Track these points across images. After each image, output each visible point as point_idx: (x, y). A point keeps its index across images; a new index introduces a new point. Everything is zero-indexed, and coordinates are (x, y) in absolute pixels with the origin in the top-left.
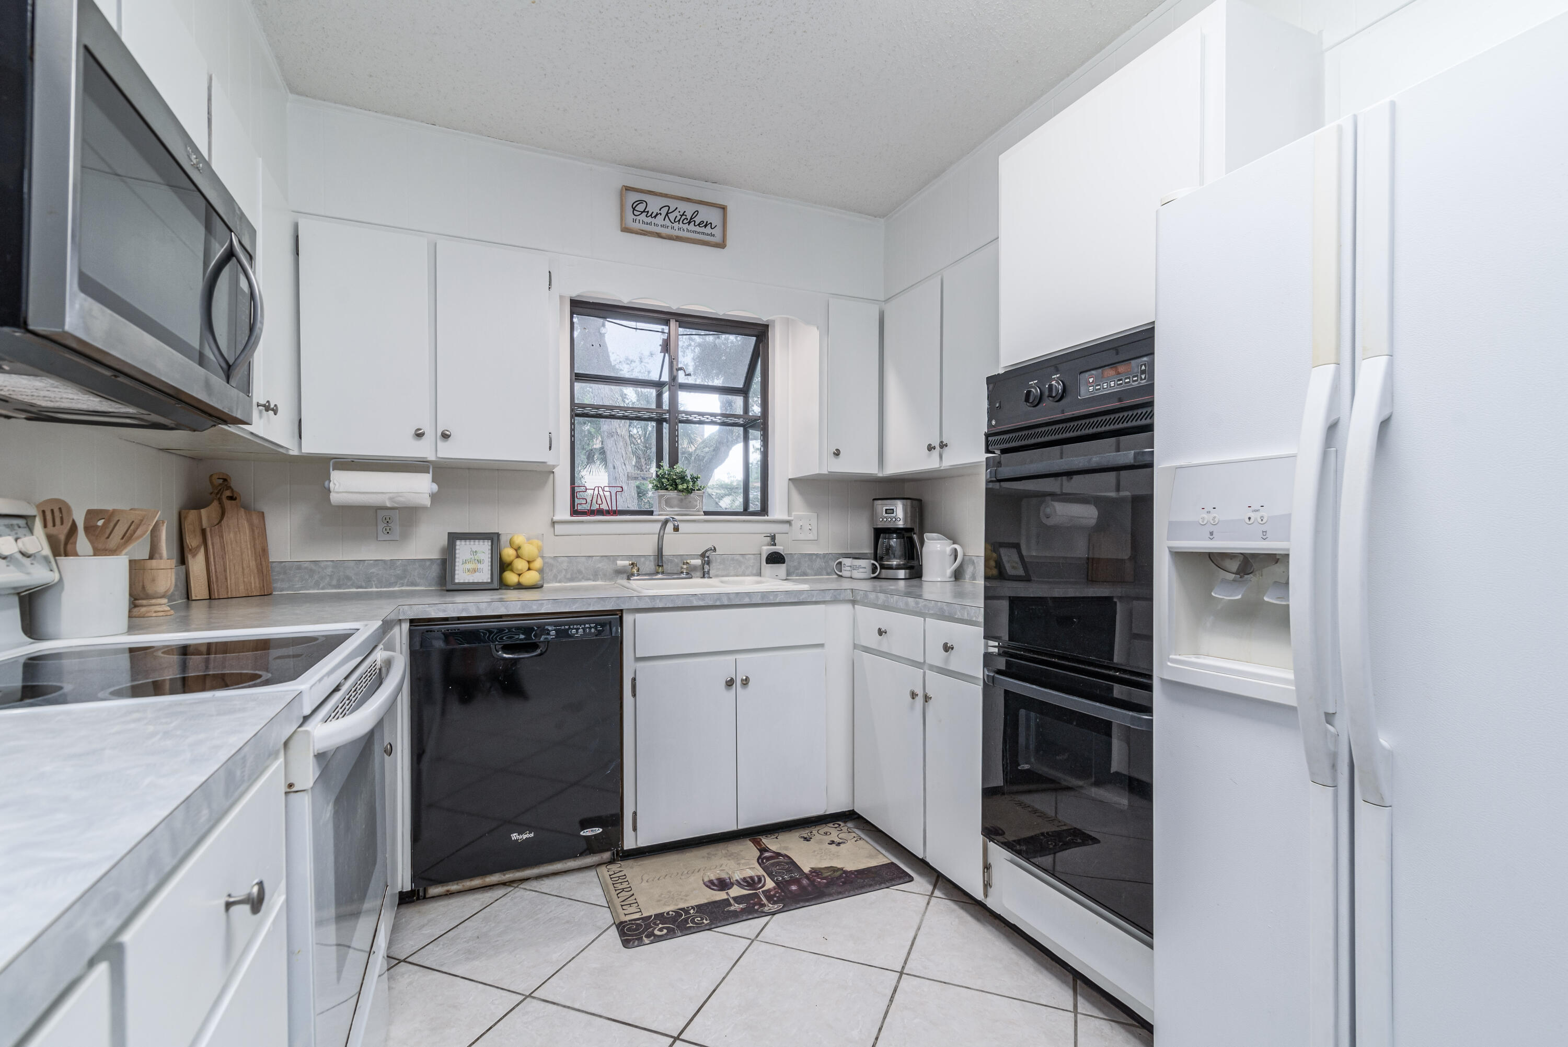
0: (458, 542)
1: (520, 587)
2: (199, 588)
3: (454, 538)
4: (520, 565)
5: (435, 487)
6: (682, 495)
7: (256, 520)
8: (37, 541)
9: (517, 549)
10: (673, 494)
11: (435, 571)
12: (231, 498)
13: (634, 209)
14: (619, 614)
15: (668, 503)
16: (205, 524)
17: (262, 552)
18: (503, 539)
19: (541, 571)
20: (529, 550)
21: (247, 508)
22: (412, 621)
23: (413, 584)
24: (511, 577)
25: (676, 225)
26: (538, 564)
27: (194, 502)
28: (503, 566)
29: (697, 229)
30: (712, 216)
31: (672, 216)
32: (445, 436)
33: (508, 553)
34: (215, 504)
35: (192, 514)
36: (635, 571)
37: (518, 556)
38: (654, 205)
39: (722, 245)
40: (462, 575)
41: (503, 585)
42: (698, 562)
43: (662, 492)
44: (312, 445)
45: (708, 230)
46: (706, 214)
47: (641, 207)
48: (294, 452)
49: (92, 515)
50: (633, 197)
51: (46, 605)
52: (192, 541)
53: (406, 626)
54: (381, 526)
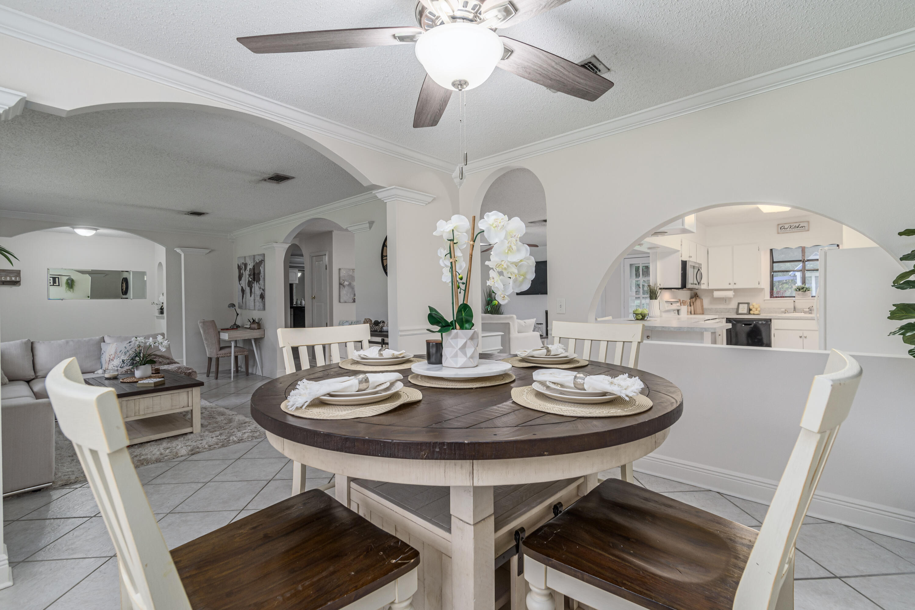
0: (740, 305)
1: (754, 314)
2: (693, 312)
3: (739, 304)
4: (754, 309)
5: (734, 294)
6: (803, 292)
7: (701, 300)
8: (679, 304)
9: (753, 306)
10: (800, 292)
11: (735, 310)
12: (697, 296)
13: (781, 228)
14: (770, 320)
15: (798, 295)
16: (693, 301)
17: (702, 306)
18: (750, 304)
19: (759, 311)
20: (756, 306)
21: (700, 298)
22: (727, 318)
23: (731, 313)
24: (751, 312)
25: (793, 229)
26: (759, 309)
27: (691, 298)
28: (750, 310)
29: (800, 228)
30: (805, 224)
31: (792, 228)
32: (735, 284)
33: (751, 307)
34: (695, 298)
35: (692, 299)
36: (786, 312)
37: (754, 308)
38: (786, 226)
39: (808, 230)
40: (740, 312)
41: (750, 313)
42: (808, 310)
43: (797, 292)
44: (710, 287)
45: (804, 228)
46: (802, 225)
47: (783, 227)
48: (707, 289)
49: (683, 301)
50: (780, 226)
51: (680, 311)
52: (692, 304)
53: (725, 319)
54: (724, 301)
